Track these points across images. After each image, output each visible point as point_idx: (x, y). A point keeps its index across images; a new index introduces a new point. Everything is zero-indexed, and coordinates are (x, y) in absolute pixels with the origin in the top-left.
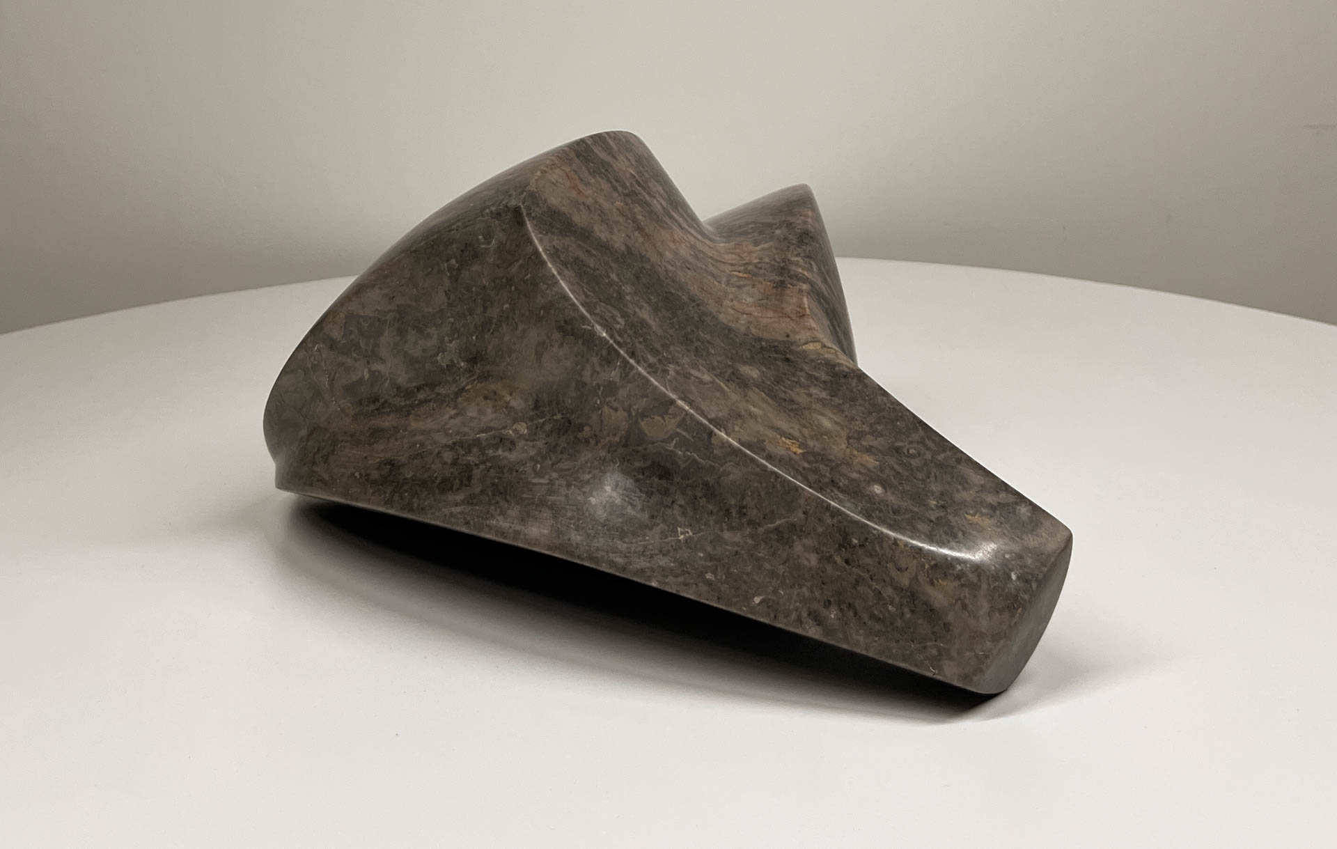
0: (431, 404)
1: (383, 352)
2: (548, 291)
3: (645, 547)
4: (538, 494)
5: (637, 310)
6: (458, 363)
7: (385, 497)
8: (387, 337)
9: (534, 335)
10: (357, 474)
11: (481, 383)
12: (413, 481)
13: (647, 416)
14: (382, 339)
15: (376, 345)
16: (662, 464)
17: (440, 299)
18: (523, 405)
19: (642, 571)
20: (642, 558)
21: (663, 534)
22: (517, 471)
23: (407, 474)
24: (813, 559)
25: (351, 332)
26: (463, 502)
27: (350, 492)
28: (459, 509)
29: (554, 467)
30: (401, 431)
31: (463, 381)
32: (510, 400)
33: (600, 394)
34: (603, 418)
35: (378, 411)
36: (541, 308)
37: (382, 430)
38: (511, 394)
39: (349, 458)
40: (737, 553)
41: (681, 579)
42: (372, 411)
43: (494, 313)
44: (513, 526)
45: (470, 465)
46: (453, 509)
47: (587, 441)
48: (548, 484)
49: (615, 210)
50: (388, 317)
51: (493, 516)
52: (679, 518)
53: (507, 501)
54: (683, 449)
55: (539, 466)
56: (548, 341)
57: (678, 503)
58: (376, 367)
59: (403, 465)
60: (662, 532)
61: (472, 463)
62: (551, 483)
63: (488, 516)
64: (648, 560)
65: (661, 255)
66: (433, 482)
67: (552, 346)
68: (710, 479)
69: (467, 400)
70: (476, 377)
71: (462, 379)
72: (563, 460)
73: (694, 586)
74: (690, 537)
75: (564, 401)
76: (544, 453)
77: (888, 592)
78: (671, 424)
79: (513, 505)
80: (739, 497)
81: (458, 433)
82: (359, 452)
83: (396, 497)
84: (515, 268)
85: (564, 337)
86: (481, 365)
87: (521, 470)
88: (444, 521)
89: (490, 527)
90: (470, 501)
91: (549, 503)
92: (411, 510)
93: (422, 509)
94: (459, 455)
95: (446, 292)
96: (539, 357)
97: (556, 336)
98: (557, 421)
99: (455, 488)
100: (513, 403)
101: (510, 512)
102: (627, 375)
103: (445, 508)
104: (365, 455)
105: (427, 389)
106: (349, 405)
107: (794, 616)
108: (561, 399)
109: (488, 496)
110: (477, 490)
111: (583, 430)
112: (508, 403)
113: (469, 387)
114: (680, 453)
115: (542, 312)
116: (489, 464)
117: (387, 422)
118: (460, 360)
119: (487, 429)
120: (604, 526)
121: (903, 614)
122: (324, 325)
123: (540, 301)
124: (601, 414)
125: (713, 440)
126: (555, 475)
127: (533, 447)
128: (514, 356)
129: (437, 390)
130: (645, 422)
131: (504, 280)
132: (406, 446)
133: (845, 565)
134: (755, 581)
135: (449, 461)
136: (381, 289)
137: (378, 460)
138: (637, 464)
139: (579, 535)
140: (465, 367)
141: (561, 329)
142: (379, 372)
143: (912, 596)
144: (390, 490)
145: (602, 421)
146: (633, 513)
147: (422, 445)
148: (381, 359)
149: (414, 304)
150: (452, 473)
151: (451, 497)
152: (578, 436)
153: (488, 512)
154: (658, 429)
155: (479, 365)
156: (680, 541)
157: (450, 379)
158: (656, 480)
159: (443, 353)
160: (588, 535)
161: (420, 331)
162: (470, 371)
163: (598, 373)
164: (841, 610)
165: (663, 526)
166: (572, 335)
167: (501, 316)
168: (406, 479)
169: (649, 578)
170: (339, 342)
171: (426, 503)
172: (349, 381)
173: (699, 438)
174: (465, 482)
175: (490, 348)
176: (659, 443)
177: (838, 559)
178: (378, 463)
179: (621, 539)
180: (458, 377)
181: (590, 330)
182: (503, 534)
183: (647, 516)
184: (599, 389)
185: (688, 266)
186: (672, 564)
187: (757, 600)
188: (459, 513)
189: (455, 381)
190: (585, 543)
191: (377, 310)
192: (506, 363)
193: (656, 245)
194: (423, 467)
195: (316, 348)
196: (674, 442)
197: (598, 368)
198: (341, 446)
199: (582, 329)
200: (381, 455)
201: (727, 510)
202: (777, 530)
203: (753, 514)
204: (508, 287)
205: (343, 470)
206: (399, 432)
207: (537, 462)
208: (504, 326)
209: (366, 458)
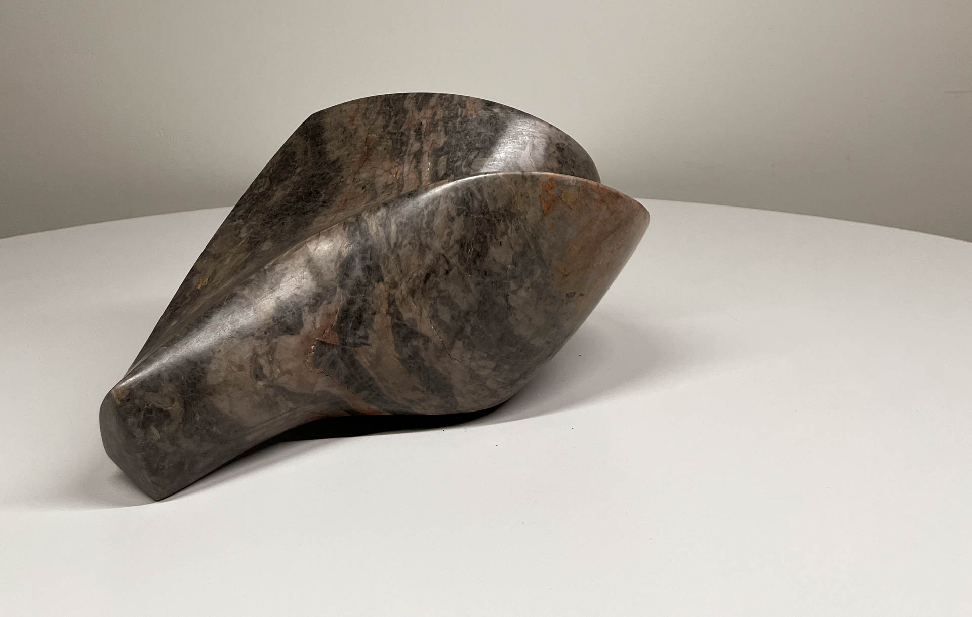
5: (280, 190)
49: (364, 138)
65: (357, 172)
185: (367, 186)
193: (363, 167)
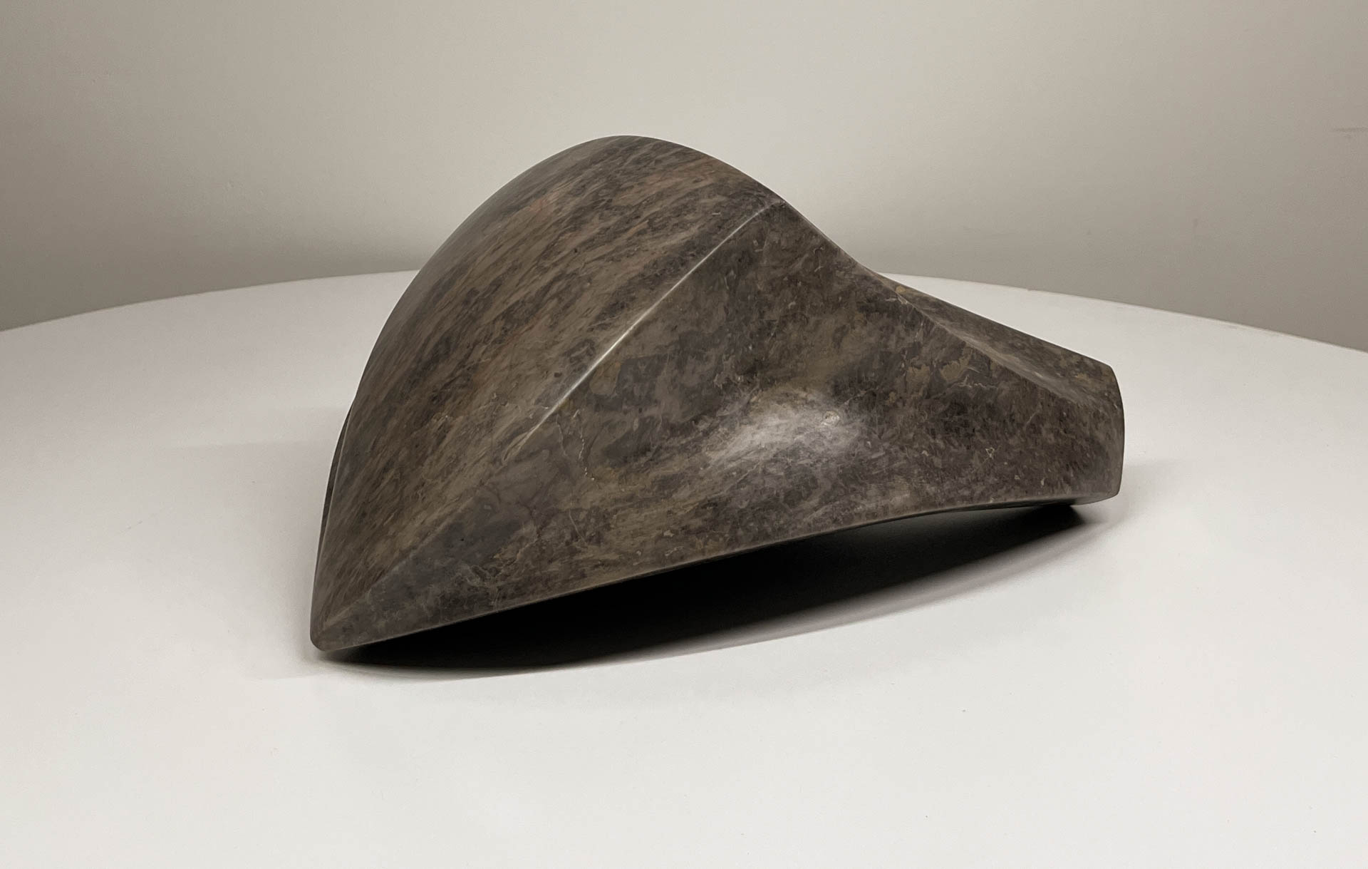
0: (720, 430)
1: (658, 393)
2: (847, 277)
3: (976, 474)
4: (884, 466)
6: (734, 378)
7: (725, 539)
8: (665, 374)
9: (830, 323)
10: (666, 534)
11: (766, 390)
12: (752, 508)
13: (945, 364)
14: (660, 378)
15: (653, 388)
16: (957, 402)
17: (720, 315)
18: (822, 396)
19: (982, 493)
20: (978, 483)
21: (981, 459)
22: (854, 455)
23: (741, 504)
24: (1051, 436)
25: (626, 381)
26: (821, 504)
27: (667, 555)
28: (820, 512)
29: (882, 437)
30: (702, 469)
31: (746, 396)
32: (806, 396)
33: (905, 357)
34: (907, 380)
35: (655, 462)
36: (838, 295)
37: (674, 476)
38: (805, 390)
39: (641, 522)
40: (1021, 452)
41: (1005, 488)
42: (646, 464)
43: (775, 315)
44: (879, 503)
45: (806, 468)
46: (815, 515)
47: (895, 406)
48: (886, 454)
50: (669, 351)
51: (856, 504)
52: (983, 441)
53: (861, 484)
54: (973, 382)
55: (869, 443)
56: (848, 325)
57: (976, 429)
58: (646, 414)
59: (730, 499)
60: (979, 457)
61: (806, 466)
62: (888, 452)
63: (852, 505)
64: (982, 484)
66: (776, 499)
67: (854, 328)
68: (990, 401)
69: (760, 411)
70: (758, 387)
71: (743, 394)
72: (885, 430)
73: (1013, 490)
74: (995, 453)
75: (867, 378)
76: (866, 429)
77: (1084, 444)
78: (963, 364)
79: (869, 485)
80: (1009, 408)
81: (772, 445)
82: (655, 511)
83: (740, 532)
84: (798, 265)
85: (867, 316)
86: (762, 373)
87: (856, 452)
88: (810, 531)
89: (859, 515)
90: (826, 500)
91: (897, 470)
92: (767, 536)
93: (779, 529)
94: (787, 464)
95: (725, 308)
96: (838, 342)
97: (859, 316)
98: (861, 398)
99: (803, 495)
100: (810, 398)
101: (870, 493)
102: (929, 332)
103: (804, 517)
104: (666, 510)
105: (706, 417)
106: (609, 469)
107: (1059, 486)
108: (863, 375)
109: (842, 487)
110: (829, 487)
111: (889, 397)
112: (805, 399)
113: (754, 399)
114: (970, 387)
115: (840, 298)
116: (824, 460)
117: (675, 466)
118: (736, 375)
119: (800, 431)
120: (944, 470)
121: (1093, 457)
122: (591, 385)
123: (837, 287)
124: (905, 377)
125: (992, 367)
126: (886, 445)
127: (854, 427)
128: (804, 352)
129: (719, 414)
130: (944, 370)
131: (786, 279)
132: (720, 479)
133: (1066, 435)
134: (1035, 469)
135: (782, 474)
136: (663, 321)
137: (691, 507)
138: (941, 409)
139: (933, 486)
140: (743, 380)
141: (863, 309)
142: (651, 417)
143: (1092, 440)
144: (727, 528)
145: (906, 383)
146: (956, 450)
147: (740, 472)
148: (656, 401)
149: (695, 329)
150: (792, 483)
151: (806, 505)
152: (886, 404)
153: (850, 502)
154: (955, 374)
155: (758, 375)
156: (991, 459)
157: (729, 398)
158: (956, 417)
159: (720, 373)
160: (938, 483)
161: (699, 357)
162: (749, 382)
163: (903, 339)
164: (1073, 468)
165: (977, 453)
166: (876, 311)
167: (786, 316)
168: (741, 510)
169: (988, 500)
170: (608, 398)
171: (782, 522)
172: (614, 440)
173: (983, 369)
174: (810, 484)
175: (771, 352)
176: (955, 384)
177: (1062, 432)
178: (692, 510)
179: (960, 476)
180: (737, 394)
181: (896, 301)
182: (874, 515)
183: (965, 448)
184: (904, 353)
186: (996, 480)
187: (1042, 483)
188: (823, 515)
189: (735, 399)
190: (939, 491)
191: (658, 347)
192: (794, 361)
194: (756, 491)
195: (574, 416)
196: (966, 378)
197: (903, 334)
198: (618, 518)
199: (887, 302)
200: (691, 501)
201: (1004, 421)
202: (1032, 425)
203: (1018, 417)
204: (792, 285)
205: (642, 538)
206: (699, 469)
207: (866, 440)
208: (790, 326)
209: (669, 512)
